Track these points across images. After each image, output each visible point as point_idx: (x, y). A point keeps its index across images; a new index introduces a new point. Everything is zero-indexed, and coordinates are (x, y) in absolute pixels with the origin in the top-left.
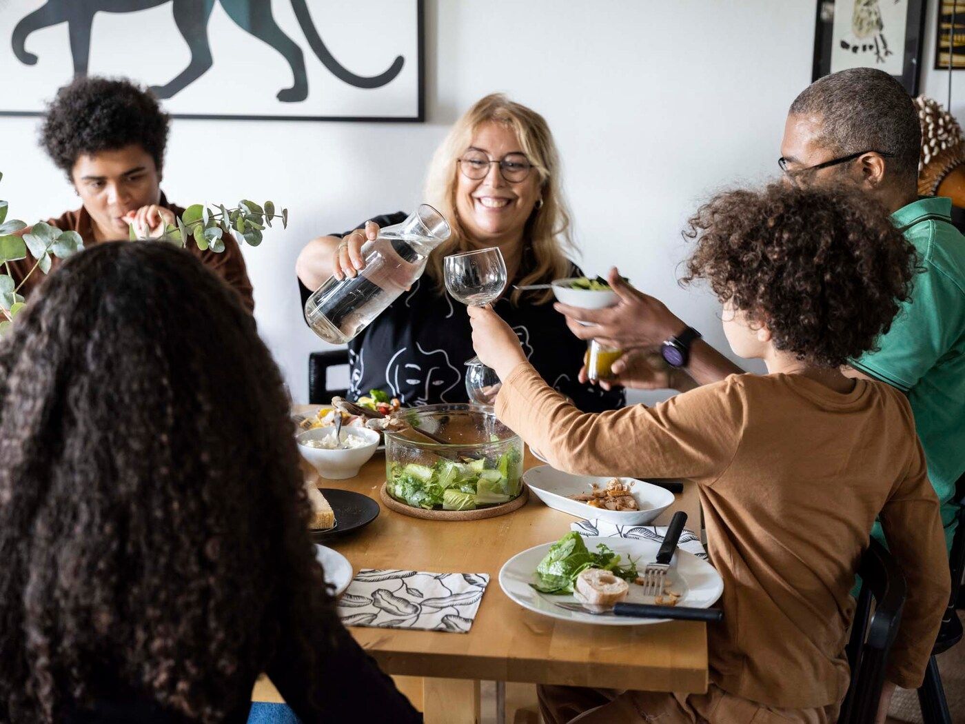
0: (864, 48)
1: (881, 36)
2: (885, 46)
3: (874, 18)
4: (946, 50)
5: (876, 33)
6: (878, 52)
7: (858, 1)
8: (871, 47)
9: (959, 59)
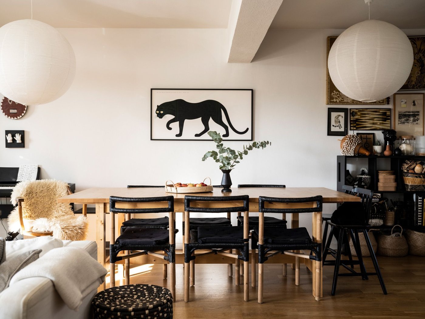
0: (337, 126)
2: (341, 126)
3: (338, 121)
4: (352, 127)
5: (339, 123)
6: (339, 127)
7: (335, 118)
8: (338, 126)
9: (355, 128)
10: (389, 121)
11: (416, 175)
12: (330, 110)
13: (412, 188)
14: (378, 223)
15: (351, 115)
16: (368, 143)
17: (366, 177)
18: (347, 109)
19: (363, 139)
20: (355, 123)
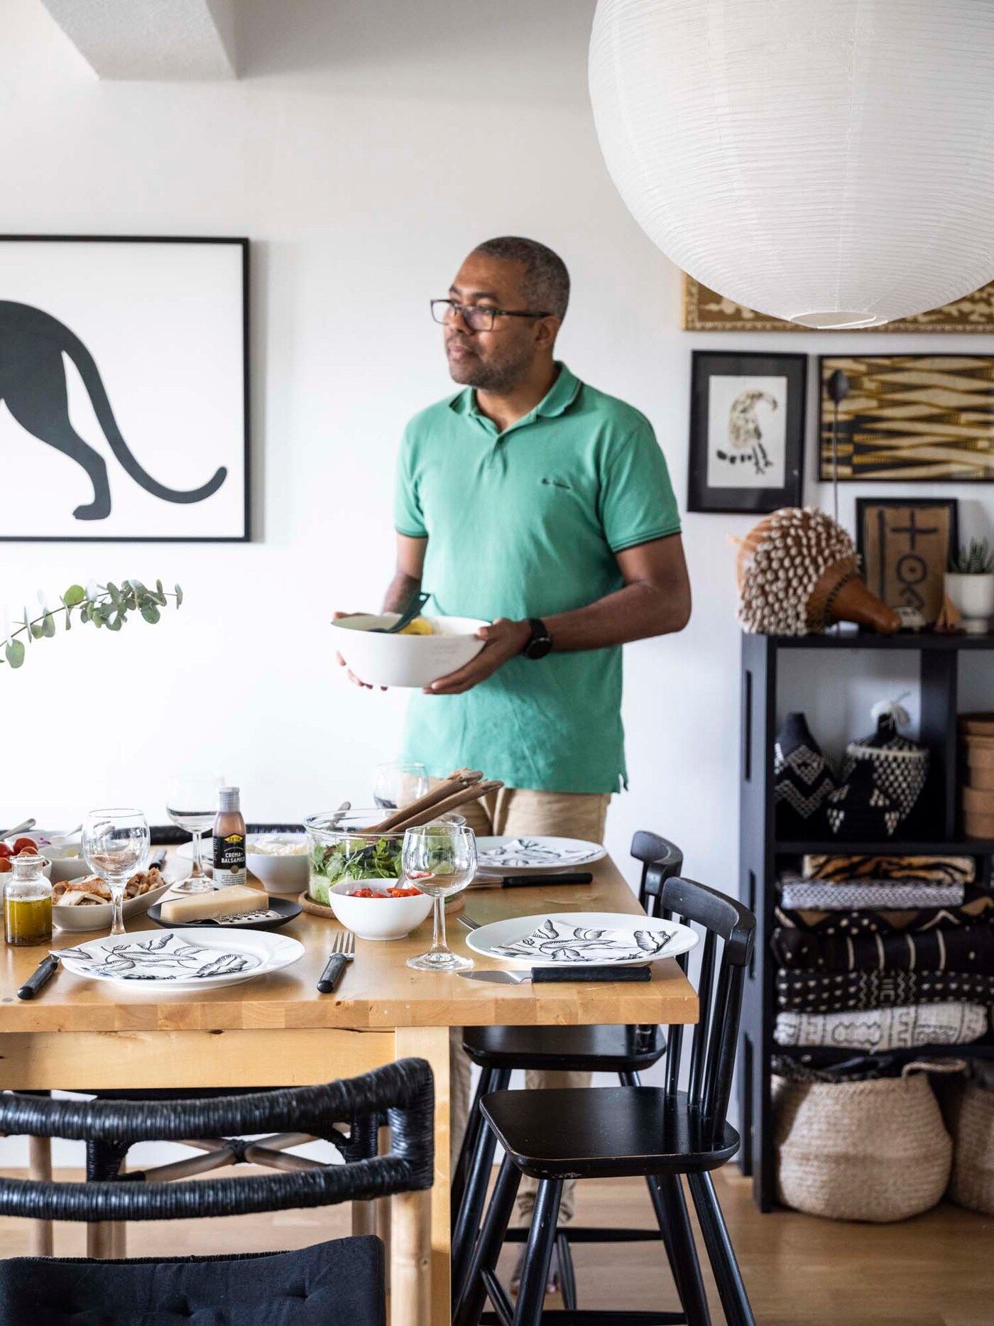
0: (743, 459)
1: (760, 446)
2: (765, 456)
3: (751, 426)
4: (829, 461)
5: (754, 442)
6: (757, 463)
7: (734, 408)
8: (750, 458)
9: (846, 471)
12: (702, 360)
14: (957, 1024)
15: (825, 395)
16: (919, 559)
17: (900, 755)
18: (803, 358)
19: (895, 530)
20: (849, 440)
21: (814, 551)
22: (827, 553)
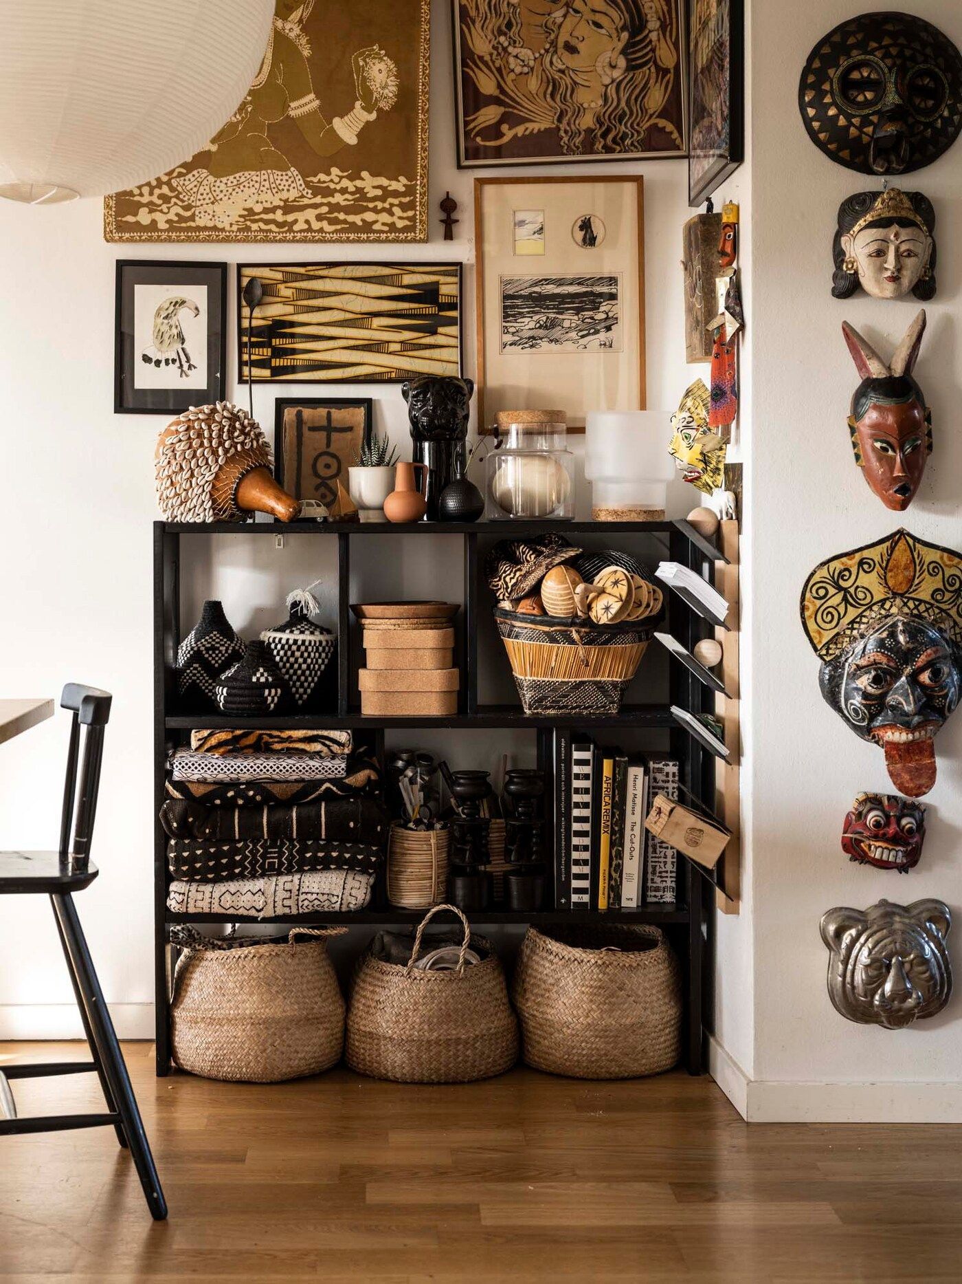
0: (167, 362)
1: (183, 349)
2: (188, 361)
3: (175, 331)
6: (181, 366)
7: (158, 314)
8: (174, 361)
9: (266, 373)
10: (454, 330)
11: (546, 629)
12: (127, 269)
13: (541, 700)
14: (338, 892)
15: (244, 303)
16: (334, 456)
17: (301, 637)
18: (223, 266)
19: (313, 429)
20: (269, 345)
21: (214, 443)
22: (227, 444)
